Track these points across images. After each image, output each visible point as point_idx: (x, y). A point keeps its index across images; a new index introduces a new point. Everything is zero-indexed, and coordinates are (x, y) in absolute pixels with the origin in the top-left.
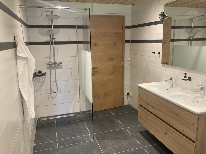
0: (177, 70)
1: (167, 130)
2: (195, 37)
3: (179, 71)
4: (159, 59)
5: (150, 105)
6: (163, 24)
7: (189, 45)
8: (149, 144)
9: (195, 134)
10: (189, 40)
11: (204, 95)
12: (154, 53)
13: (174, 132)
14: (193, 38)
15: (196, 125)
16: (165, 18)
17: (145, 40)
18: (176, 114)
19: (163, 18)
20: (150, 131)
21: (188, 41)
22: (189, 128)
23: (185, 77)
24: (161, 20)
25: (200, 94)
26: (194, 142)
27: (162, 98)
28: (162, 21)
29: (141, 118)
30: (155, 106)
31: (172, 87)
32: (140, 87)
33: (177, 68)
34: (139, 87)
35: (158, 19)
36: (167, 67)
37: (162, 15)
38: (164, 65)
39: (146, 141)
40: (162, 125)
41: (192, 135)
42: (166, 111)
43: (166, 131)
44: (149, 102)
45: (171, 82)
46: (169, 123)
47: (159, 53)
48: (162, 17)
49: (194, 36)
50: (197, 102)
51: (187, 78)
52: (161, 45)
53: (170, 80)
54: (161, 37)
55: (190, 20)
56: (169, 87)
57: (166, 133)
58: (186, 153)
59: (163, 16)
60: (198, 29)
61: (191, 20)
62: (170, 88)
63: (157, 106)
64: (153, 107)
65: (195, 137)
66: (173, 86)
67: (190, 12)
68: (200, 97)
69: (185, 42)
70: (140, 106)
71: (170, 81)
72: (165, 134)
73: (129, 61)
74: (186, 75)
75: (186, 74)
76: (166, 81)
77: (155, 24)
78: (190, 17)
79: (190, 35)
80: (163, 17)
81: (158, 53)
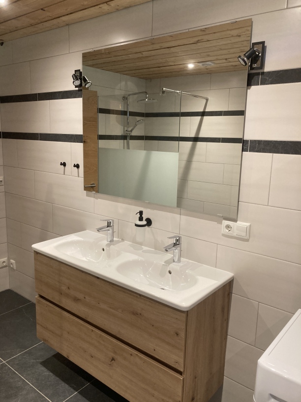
0: (119, 205)
1: (115, 352)
2: (133, 134)
3: (124, 205)
4: (76, 179)
5: (67, 296)
6: (81, 99)
7: (124, 149)
8: (72, 390)
9: (182, 354)
10: (124, 137)
11: (180, 256)
12: (64, 164)
13: (131, 355)
14: (130, 135)
15: (182, 335)
16: (85, 85)
17: (41, 134)
18: (135, 313)
19: (80, 85)
20: (72, 359)
21: (123, 141)
22: (168, 344)
23: (141, 219)
24: (77, 89)
25: (174, 255)
26: (180, 373)
27: (98, 278)
28: (79, 90)
29: (46, 328)
30: (80, 296)
31: (112, 241)
32: (37, 253)
33: (121, 199)
34: (35, 251)
35: (70, 85)
36: (97, 198)
37: (78, 77)
38: (90, 193)
39: (63, 384)
40: (102, 342)
41: (174, 358)
42: (110, 308)
43: (112, 355)
44: (64, 288)
45: (110, 232)
46: (118, 336)
47: (77, 166)
48: (78, 83)
49: (131, 131)
50: (170, 273)
51: (144, 222)
52: (79, 147)
53: (108, 226)
54: (78, 130)
55: (123, 100)
56: (105, 242)
57: (113, 359)
58: (163, 400)
59: (81, 79)
60: (138, 118)
61: (125, 98)
62: (108, 245)
63: (86, 297)
64: (76, 300)
65: (181, 361)
66: (115, 239)
67: (123, 83)
68: (174, 261)
69: (118, 141)
70: (41, 300)
71: (109, 230)
72: (109, 363)
73: (3, 183)
74: (143, 216)
75: (141, 213)
76: (99, 230)
77: (63, 98)
78: (123, 93)
79: (126, 129)
80: (81, 82)
81: (75, 166)
